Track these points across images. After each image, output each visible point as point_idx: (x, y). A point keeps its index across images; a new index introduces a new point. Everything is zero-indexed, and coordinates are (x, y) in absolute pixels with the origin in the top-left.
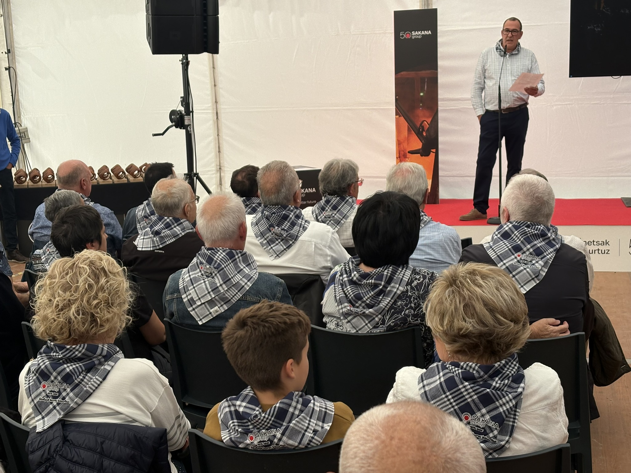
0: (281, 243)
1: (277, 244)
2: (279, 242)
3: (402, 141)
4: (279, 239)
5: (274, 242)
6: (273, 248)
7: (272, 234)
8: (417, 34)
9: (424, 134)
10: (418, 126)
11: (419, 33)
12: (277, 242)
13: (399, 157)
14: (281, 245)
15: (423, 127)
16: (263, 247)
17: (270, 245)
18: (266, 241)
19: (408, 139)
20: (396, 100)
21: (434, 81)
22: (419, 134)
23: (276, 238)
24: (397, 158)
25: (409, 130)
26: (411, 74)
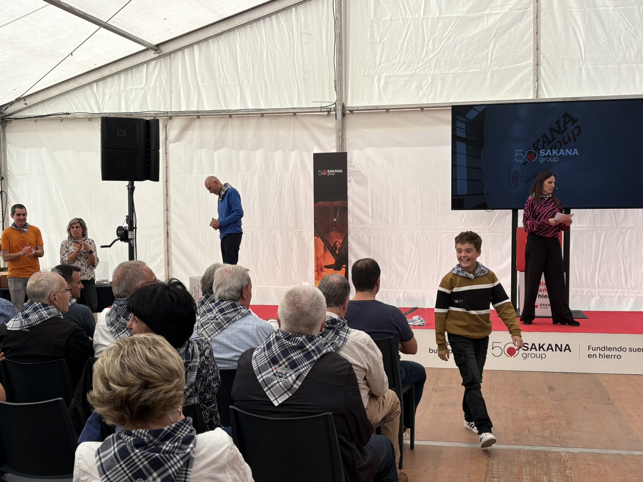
0: (127, 331)
1: (123, 333)
2: (125, 331)
3: (319, 257)
4: (125, 328)
5: (121, 331)
6: (120, 336)
7: (120, 324)
8: (331, 172)
9: (337, 252)
10: (332, 245)
11: (333, 171)
12: (124, 331)
13: (317, 271)
14: (126, 333)
15: (336, 246)
16: (112, 335)
17: (118, 333)
18: (115, 330)
19: (324, 256)
20: (315, 224)
21: (344, 210)
22: (333, 252)
23: (123, 327)
24: (315, 271)
25: (325, 249)
26: (327, 204)
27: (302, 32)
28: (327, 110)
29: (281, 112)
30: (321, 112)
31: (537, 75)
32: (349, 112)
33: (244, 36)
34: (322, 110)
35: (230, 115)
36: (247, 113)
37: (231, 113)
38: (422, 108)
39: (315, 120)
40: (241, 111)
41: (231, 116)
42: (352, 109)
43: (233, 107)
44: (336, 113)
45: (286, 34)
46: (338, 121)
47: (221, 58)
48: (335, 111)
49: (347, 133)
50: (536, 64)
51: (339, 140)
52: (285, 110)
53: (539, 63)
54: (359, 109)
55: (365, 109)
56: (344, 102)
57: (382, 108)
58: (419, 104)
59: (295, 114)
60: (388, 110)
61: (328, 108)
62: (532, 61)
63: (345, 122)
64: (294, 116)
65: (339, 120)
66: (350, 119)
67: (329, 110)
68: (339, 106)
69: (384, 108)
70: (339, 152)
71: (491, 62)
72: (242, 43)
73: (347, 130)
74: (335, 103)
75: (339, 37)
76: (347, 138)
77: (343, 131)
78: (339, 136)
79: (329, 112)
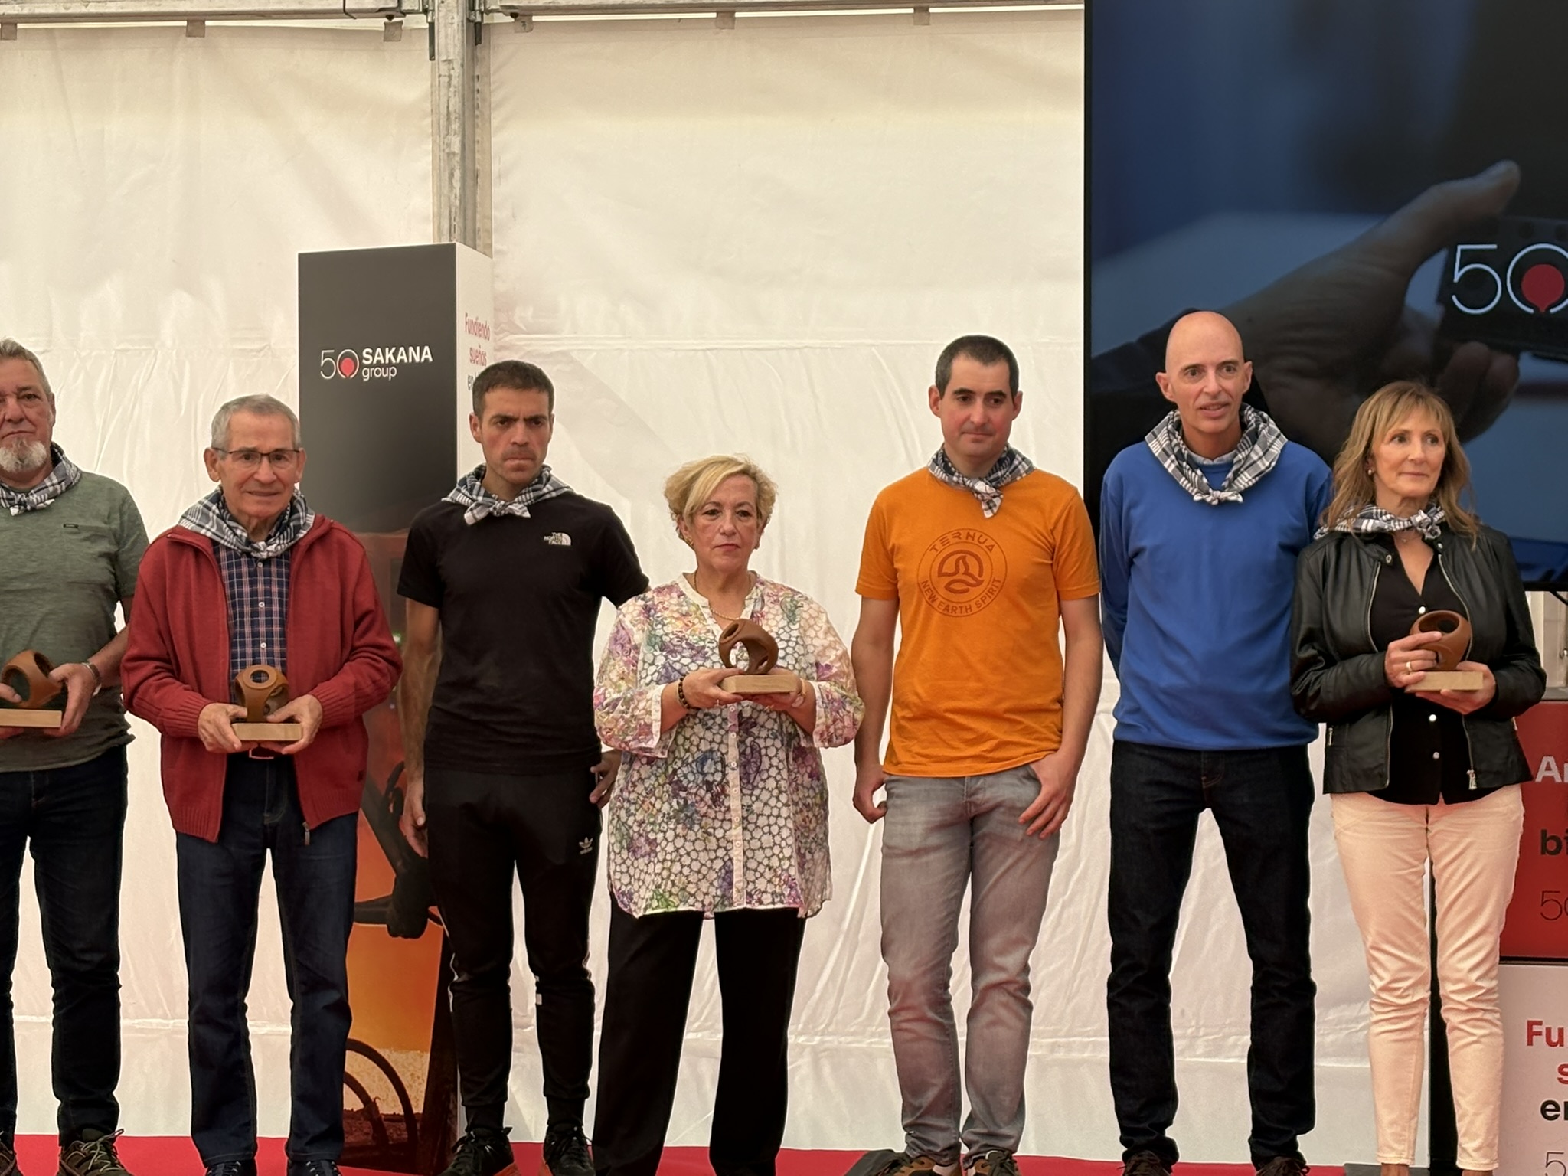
8: (379, 361)
10: (382, 786)
11: (389, 355)
28: (382, 5)
29: (112, 7)
30: (345, 13)
32: (511, 20)
34: (353, 5)
39: (312, 61)
42: (525, 3)
44: (432, 25)
46: (444, 69)
48: (425, 11)
49: (496, 141)
51: (446, 177)
52: (134, 0)
54: (562, 3)
59: (195, 23)
63: (488, 75)
64: (189, 35)
65: (449, 61)
66: (513, 59)
67: (392, 4)
69: (708, 1)
73: (494, 123)
76: (495, 168)
77: (474, 126)
78: (451, 155)
79: (390, 17)
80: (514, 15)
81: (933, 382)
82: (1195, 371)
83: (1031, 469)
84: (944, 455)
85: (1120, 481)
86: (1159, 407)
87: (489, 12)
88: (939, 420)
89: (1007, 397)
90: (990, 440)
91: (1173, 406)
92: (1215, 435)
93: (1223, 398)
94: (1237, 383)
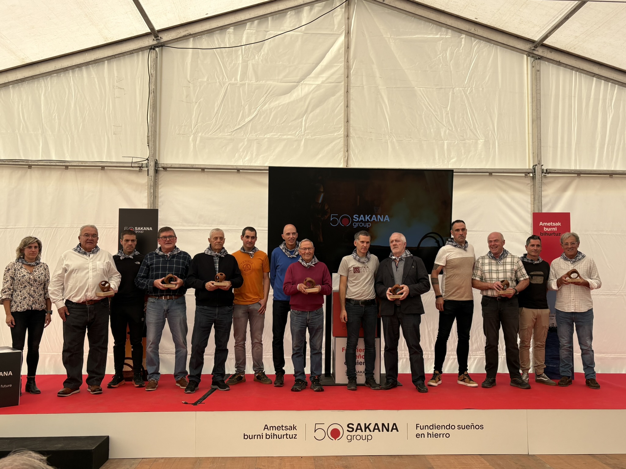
8: (139, 230)
27: (114, 86)
28: (139, 165)
29: (87, 164)
30: (132, 167)
31: (347, 146)
32: (163, 169)
33: (49, 85)
34: (133, 165)
35: (29, 165)
36: (49, 164)
37: (30, 163)
38: (238, 170)
39: (125, 175)
40: (42, 162)
41: (30, 167)
42: (166, 166)
43: (32, 157)
44: (148, 170)
45: (97, 86)
46: (150, 178)
47: (22, 106)
48: (147, 167)
49: (160, 190)
50: (346, 136)
51: (150, 197)
52: (92, 163)
53: (349, 136)
54: (173, 166)
55: (179, 166)
56: (157, 159)
57: (197, 167)
58: (236, 166)
59: (103, 168)
60: (203, 169)
61: (140, 163)
62: (343, 133)
63: (158, 179)
64: (102, 170)
65: (151, 176)
66: (163, 176)
67: (141, 166)
68: (151, 162)
69: (200, 167)
70: (150, 208)
71: (305, 130)
72: (47, 92)
73: (159, 187)
74: (147, 159)
75: (154, 93)
76: (159, 196)
77: (156, 188)
78: (151, 193)
79: (140, 168)
80: (163, 168)
81: (241, 234)
82: (288, 234)
83: (258, 250)
84: (243, 248)
85: (275, 254)
86: (282, 241)
87: (159, 168)
88: (242, 241)
89: (255, 238)
90: (252, 245)
91: (284, 240)
92: (291, 245)
93: (293, 239)
94: (296, 236)
